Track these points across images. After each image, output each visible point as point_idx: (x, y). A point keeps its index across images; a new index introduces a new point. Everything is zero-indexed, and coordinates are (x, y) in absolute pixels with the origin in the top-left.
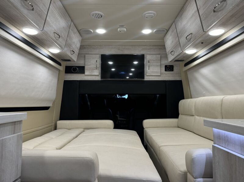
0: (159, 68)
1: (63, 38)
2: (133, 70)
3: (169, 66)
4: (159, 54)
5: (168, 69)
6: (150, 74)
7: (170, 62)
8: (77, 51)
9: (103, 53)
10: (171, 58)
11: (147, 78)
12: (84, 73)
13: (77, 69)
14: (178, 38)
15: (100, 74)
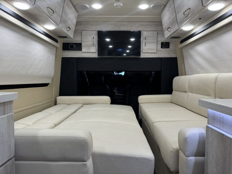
0: (155, 44)
1: (58, 13)
2: (130, 47)
3: (166, 43)
4: (156, 31)
5: (164, 46)
6: (146, 51)
7: (167, 38)
8: (73, 28)
9: (99, 30)
10: (167, 34)
11: (143, 56)
12: (81, 50)
13: (74, 46)
14: (176, 14)
15: (97, 51)
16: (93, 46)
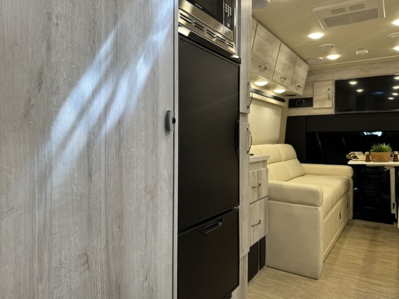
1: (289, 78)
9: (338, 79)
12: (312, 106)
13: (303, 101)
15: (334, 106)
16: (329, 100)
